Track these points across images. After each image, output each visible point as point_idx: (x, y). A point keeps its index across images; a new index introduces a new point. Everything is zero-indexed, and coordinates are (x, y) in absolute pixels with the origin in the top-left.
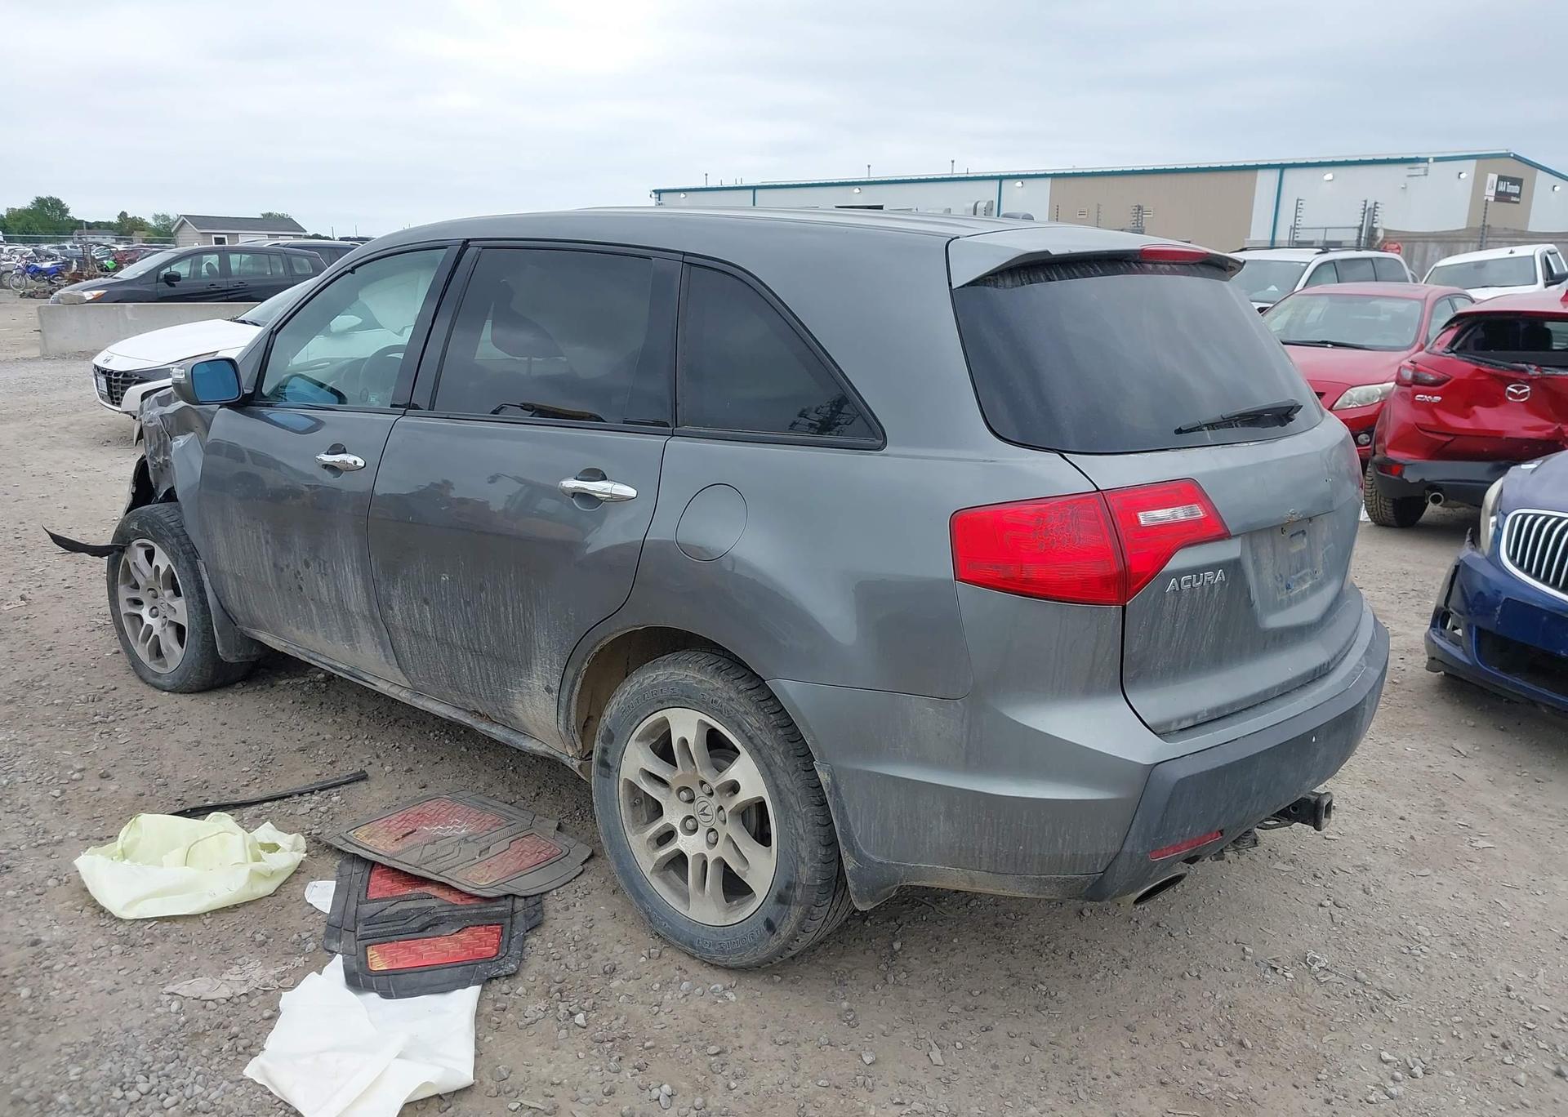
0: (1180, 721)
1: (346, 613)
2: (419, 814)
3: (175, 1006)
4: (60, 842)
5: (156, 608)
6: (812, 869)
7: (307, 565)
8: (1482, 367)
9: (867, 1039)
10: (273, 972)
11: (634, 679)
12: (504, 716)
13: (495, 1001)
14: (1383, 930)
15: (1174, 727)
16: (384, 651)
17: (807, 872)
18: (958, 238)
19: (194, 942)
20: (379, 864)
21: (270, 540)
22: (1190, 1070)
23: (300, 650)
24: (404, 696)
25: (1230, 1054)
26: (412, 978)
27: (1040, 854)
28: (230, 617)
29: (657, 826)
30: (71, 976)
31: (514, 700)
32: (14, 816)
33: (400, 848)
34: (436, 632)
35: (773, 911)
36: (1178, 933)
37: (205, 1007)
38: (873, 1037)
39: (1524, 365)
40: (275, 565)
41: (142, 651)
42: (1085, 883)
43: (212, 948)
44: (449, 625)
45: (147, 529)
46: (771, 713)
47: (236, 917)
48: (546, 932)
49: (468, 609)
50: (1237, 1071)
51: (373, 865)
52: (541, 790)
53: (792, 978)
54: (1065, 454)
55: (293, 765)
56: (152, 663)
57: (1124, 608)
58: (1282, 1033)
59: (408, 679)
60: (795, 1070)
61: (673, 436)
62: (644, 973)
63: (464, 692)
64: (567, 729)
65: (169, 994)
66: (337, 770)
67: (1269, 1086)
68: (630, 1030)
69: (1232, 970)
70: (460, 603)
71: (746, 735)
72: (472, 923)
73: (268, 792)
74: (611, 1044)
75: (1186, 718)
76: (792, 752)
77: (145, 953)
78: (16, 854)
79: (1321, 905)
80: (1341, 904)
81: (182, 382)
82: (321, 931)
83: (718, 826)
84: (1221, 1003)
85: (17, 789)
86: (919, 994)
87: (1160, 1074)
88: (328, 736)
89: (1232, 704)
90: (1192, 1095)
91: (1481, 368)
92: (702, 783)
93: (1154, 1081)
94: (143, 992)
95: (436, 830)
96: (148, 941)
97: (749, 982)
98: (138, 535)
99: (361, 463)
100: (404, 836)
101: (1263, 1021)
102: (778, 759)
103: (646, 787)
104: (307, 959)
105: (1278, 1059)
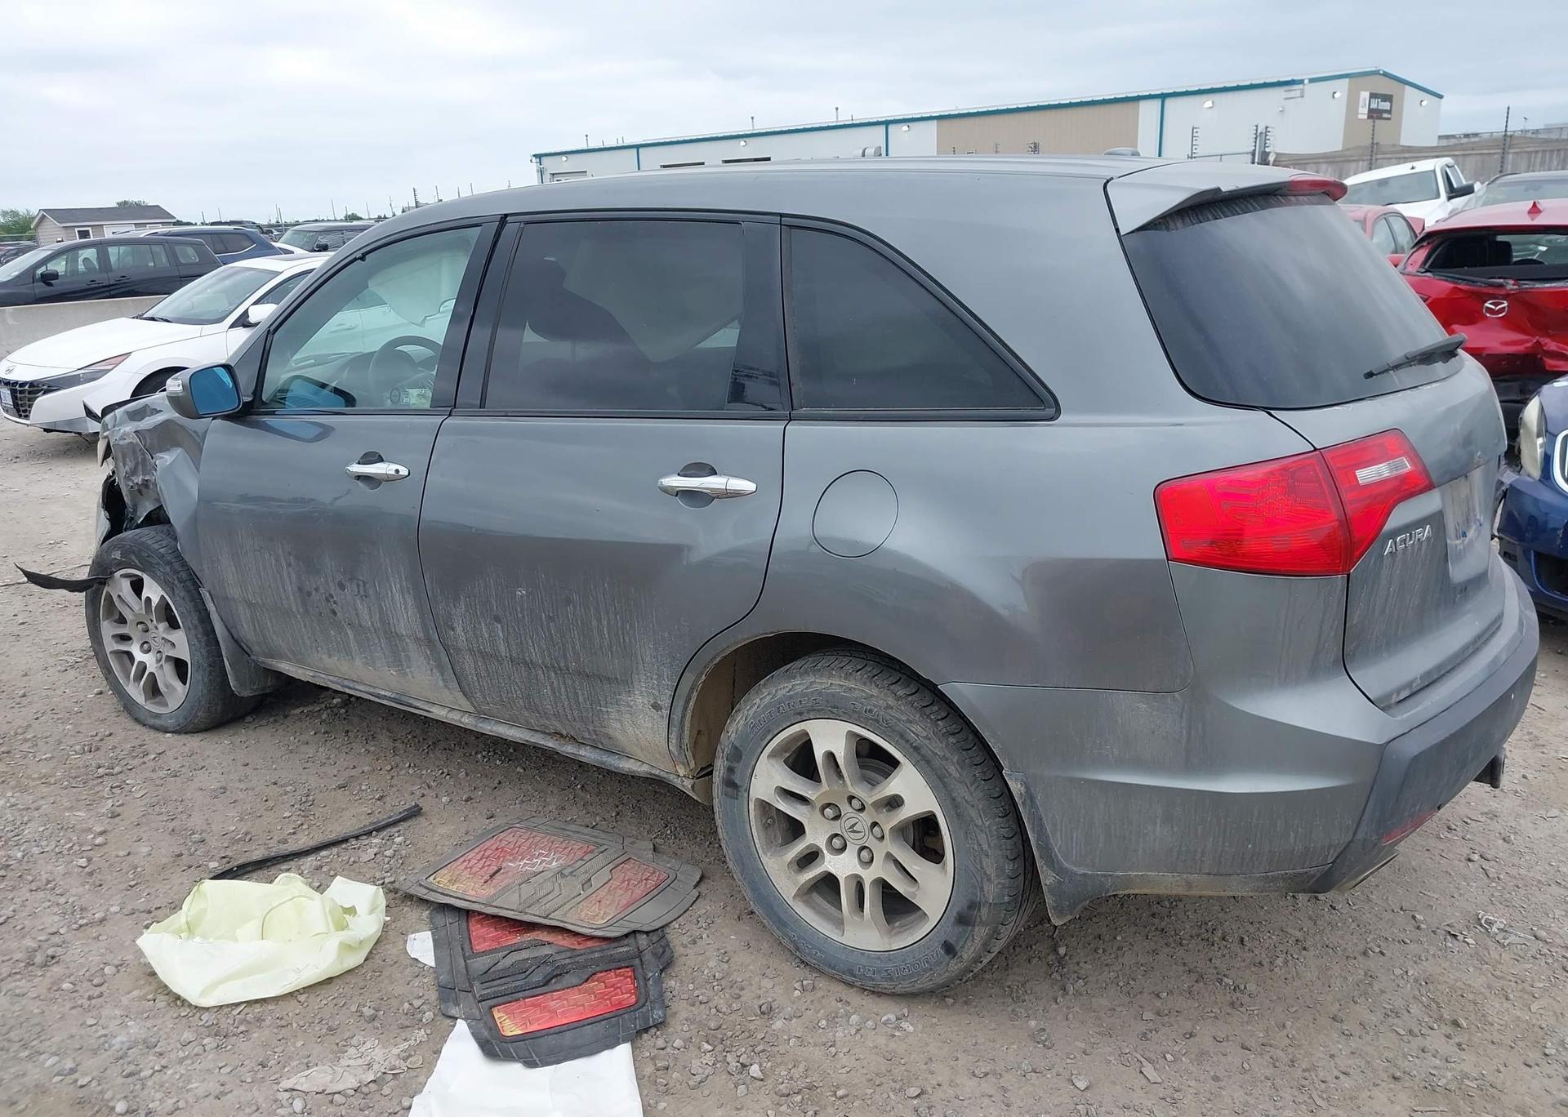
0: (1398, 691)
1: (392, 637)
2: (497, 849)
3: (298, 1105)
4: (103, 920)
5: (147, 642)
6: (1000, 886)
7: (342, 587)
8: (1459, 284)
9: (1069, 1061)
10: (395, 1051)
11: (764, 690)
12: (594, 737)
13: (653, 1059)
14: (1539, 881)
15: (1395, 699)
16: (442, 675)
17: (993, 891)
18: (1112, 179)
19: (295, 1025)
20: (474, 911)
21: (293, 563)
22: (1416, 1060)
23: (331, 678)
24: (467, 722)
25: (1448, 1037)
26: (551, 1040)
27: (1270, 851)
28: (243, 649)
29: (798, 848)
30: (167, 1081)
31: (609, 719)
32: (41, 894)
33: (493, 891)
34: (510, 651)
35: (951, 933)
36: (1340, 906)
37: (332, 1102)
38: (1075, 1058)
39: (1502, 280)
40: (300, 589)
41: (136, 692)
42: (1313, 876)
43: (317, 1029)
44: (527, 643)
45: (133, 558)
46: (938, 720)
47: (333, 991)
48: (680, 969)
49: (552, 624)
50: (1463, 1055)
51: (468, 913)
52: (620, 808)
53: (964, 999)
54: (1272, 412)
55: (337, 805)
56: (148, 702)
57: (1348, 576)
58: (1489, 1006)
59: (472, 703)
60: (1008, 1105)
61: (791, 420)
62: (803, 1010)
63: (545, 713)
64: (681, 747)
65: (286, 1091)
66: (388, 806)
67: (1502, 1069)
68: (814, 1077)
69: (1411, 941)
70: (541, 619)
71: (911, 745)
72: (598, 969)
73: (319, 838)
74: (800, 1097)
75: (1403, 688)
76: (967, 761)
77: (243, 1045)
78: (56, 939)
79: (1469, 860)
80: (1489, 857)
81: (180, 395)
82: (433, 995)
83: (872, 843)
84: (1416, 980)
85: (35, 862)
86: (1105, 1002)
87: (1387, 1067)
88: (366, 769)
89: (1439, 667)
90: (1430, 1088)
91: (1459, 286)
92: (851, 798)
93: (1384, 1076)
94: (256, 1093)
95: (522, 865)
96: (242, 1028)
97: (922, 1008)
98: (121, 565)
99: (404, 471)
100: (491, 877)
101: (1465, 995)
102: (952, 769)
103: (783, 806)
104: (429, 1032)
105: (1497, 1037)
